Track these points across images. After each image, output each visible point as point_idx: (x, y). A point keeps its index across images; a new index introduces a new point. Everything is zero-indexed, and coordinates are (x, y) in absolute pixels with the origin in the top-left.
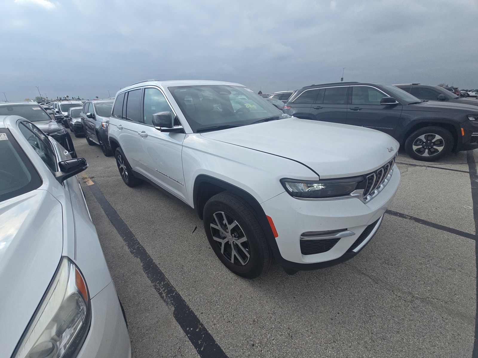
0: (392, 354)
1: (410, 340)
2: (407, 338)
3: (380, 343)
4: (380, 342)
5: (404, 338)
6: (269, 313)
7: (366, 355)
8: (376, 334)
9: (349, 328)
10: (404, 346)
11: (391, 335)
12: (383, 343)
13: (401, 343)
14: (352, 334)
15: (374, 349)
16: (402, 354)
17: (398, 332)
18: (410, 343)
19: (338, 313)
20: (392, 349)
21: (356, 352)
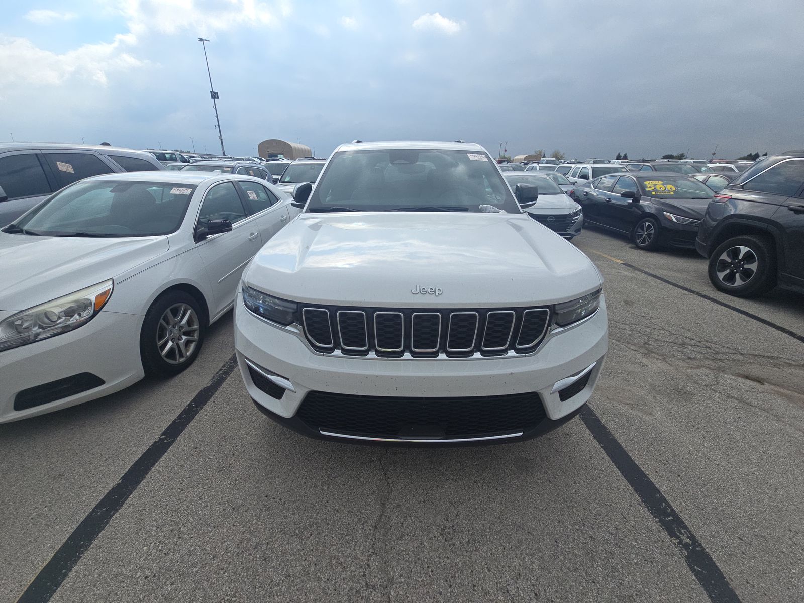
0: (244, 575)
1: (280, 596)
2: (283, 590)
3: (256, 557)
4: (258, 556)
5: (281, 587)
6: (241, 442)
7: (229, 545)
8: (270, 548)
9: (264, 517)
10: (265, 589)
11: (278, 567)
12: (258, 559)
13: (269, 585)
14: (254, 522)
15: (242, 552)
16: (249, 588)
17: (289, 576)
18: (275, 597)
19: (281, 500)
20: (253, 573)
21: (229, 533)
